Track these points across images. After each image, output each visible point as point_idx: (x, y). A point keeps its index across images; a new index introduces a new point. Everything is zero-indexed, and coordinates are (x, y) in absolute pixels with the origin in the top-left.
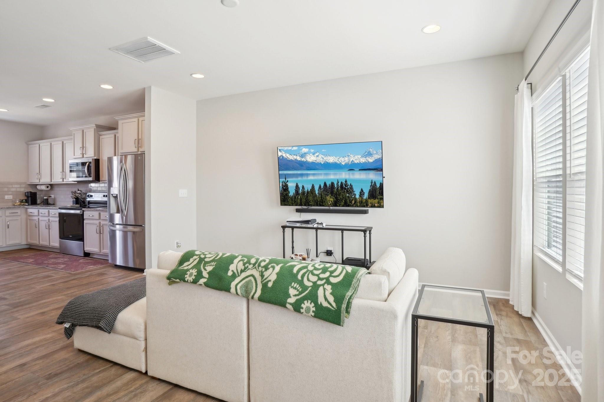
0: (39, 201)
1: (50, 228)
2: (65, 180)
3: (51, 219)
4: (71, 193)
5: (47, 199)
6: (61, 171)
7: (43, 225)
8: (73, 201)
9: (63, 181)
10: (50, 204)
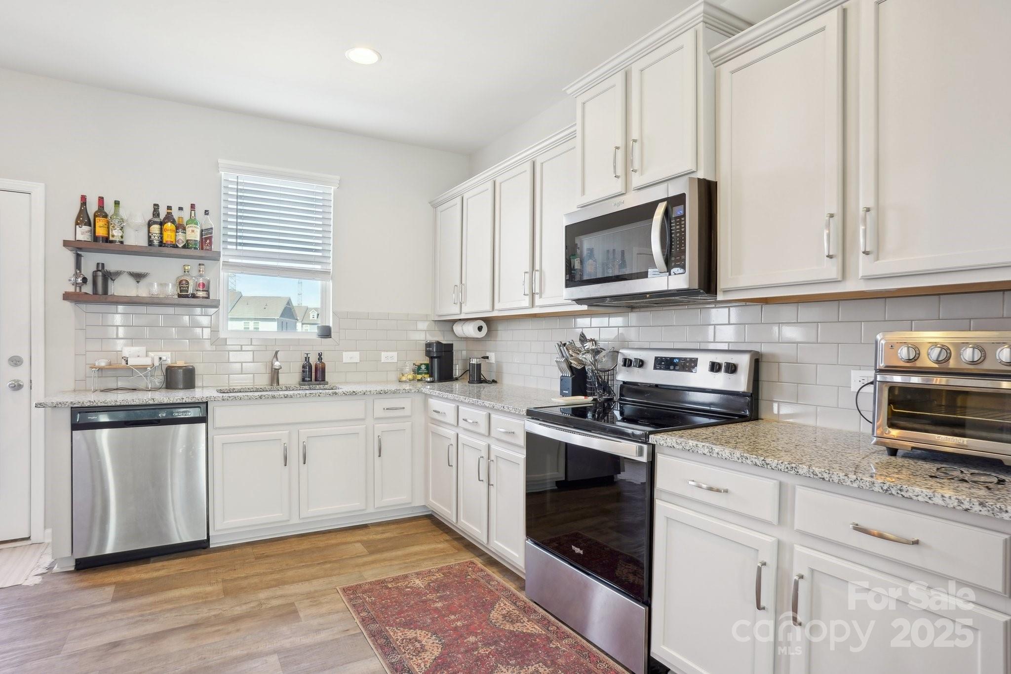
0: (457, 371)
1: (491, 483)
2: (538, 301)
3: (496, 448)
4: (556, 350)
5: (479, 366)
6: (527, 268)
7: (469, 461)
8: (561, 380)
9: (533, 304)
10: (485, 381)
